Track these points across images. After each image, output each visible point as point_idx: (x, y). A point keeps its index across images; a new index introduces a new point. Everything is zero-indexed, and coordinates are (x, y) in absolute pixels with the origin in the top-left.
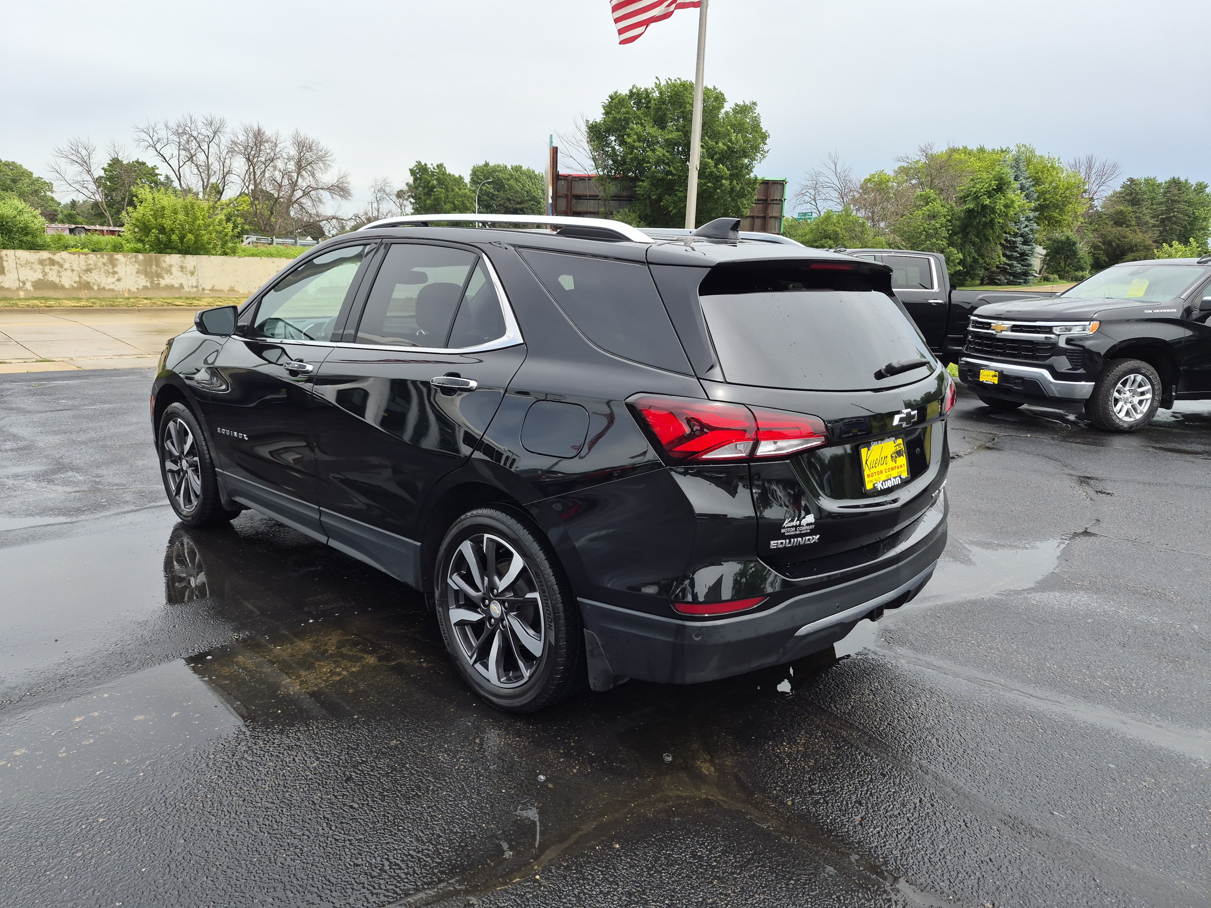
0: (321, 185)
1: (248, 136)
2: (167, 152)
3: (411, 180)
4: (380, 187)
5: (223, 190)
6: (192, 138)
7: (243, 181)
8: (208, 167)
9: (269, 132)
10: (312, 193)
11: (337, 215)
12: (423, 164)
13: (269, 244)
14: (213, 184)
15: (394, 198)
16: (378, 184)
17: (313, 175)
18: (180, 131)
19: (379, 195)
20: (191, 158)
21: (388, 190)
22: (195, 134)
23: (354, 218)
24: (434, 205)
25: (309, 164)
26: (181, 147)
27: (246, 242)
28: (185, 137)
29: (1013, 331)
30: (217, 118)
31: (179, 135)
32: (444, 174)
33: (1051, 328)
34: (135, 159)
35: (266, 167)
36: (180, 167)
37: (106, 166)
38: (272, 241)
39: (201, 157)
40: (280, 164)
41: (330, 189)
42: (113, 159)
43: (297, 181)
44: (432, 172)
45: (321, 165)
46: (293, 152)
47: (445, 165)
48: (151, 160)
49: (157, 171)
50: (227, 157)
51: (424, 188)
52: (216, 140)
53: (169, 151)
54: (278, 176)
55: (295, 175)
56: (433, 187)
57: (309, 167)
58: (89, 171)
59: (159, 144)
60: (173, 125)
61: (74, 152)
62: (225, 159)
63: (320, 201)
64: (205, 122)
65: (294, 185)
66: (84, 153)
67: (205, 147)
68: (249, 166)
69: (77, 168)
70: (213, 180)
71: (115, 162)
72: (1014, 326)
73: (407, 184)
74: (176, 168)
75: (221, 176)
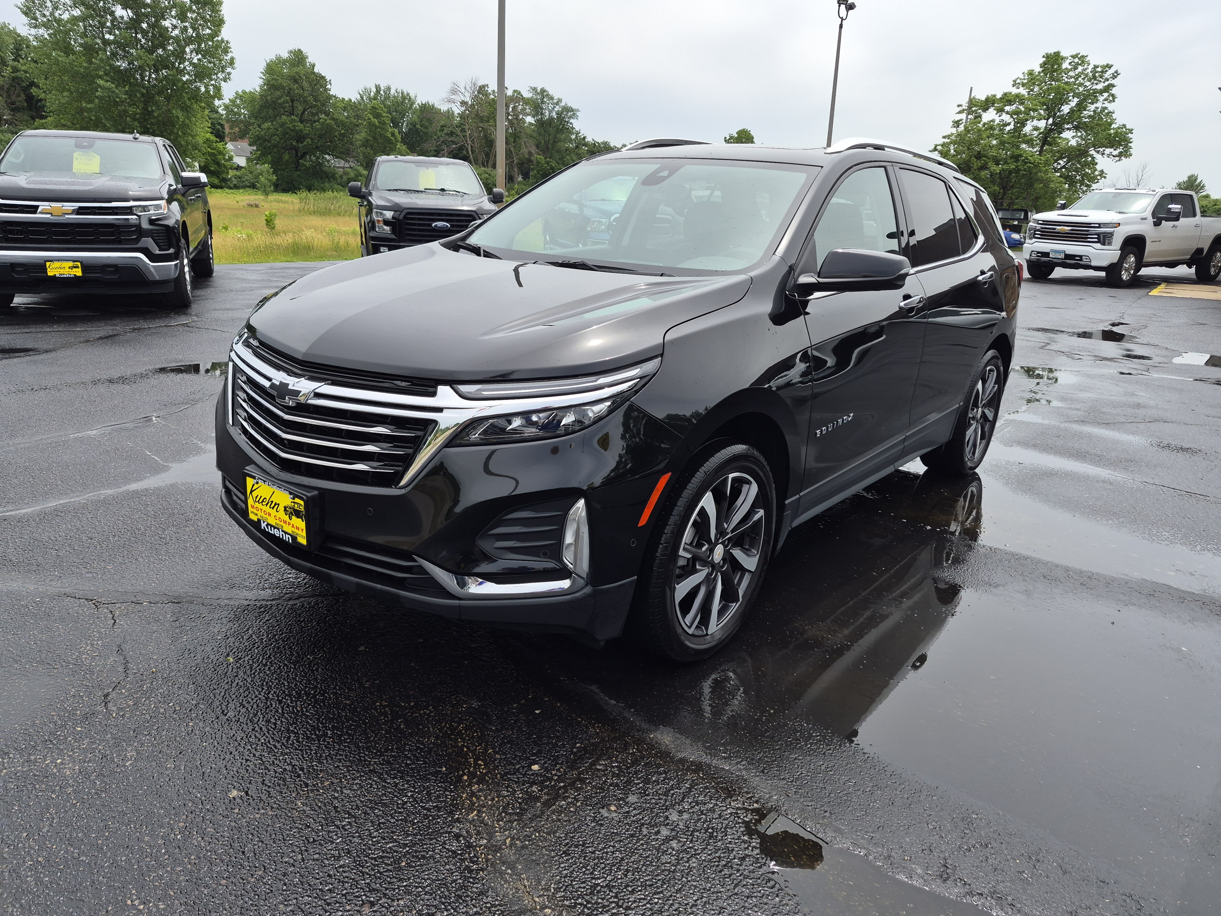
29: (78, 214)
33: (130, 208)
72: (80, 208)
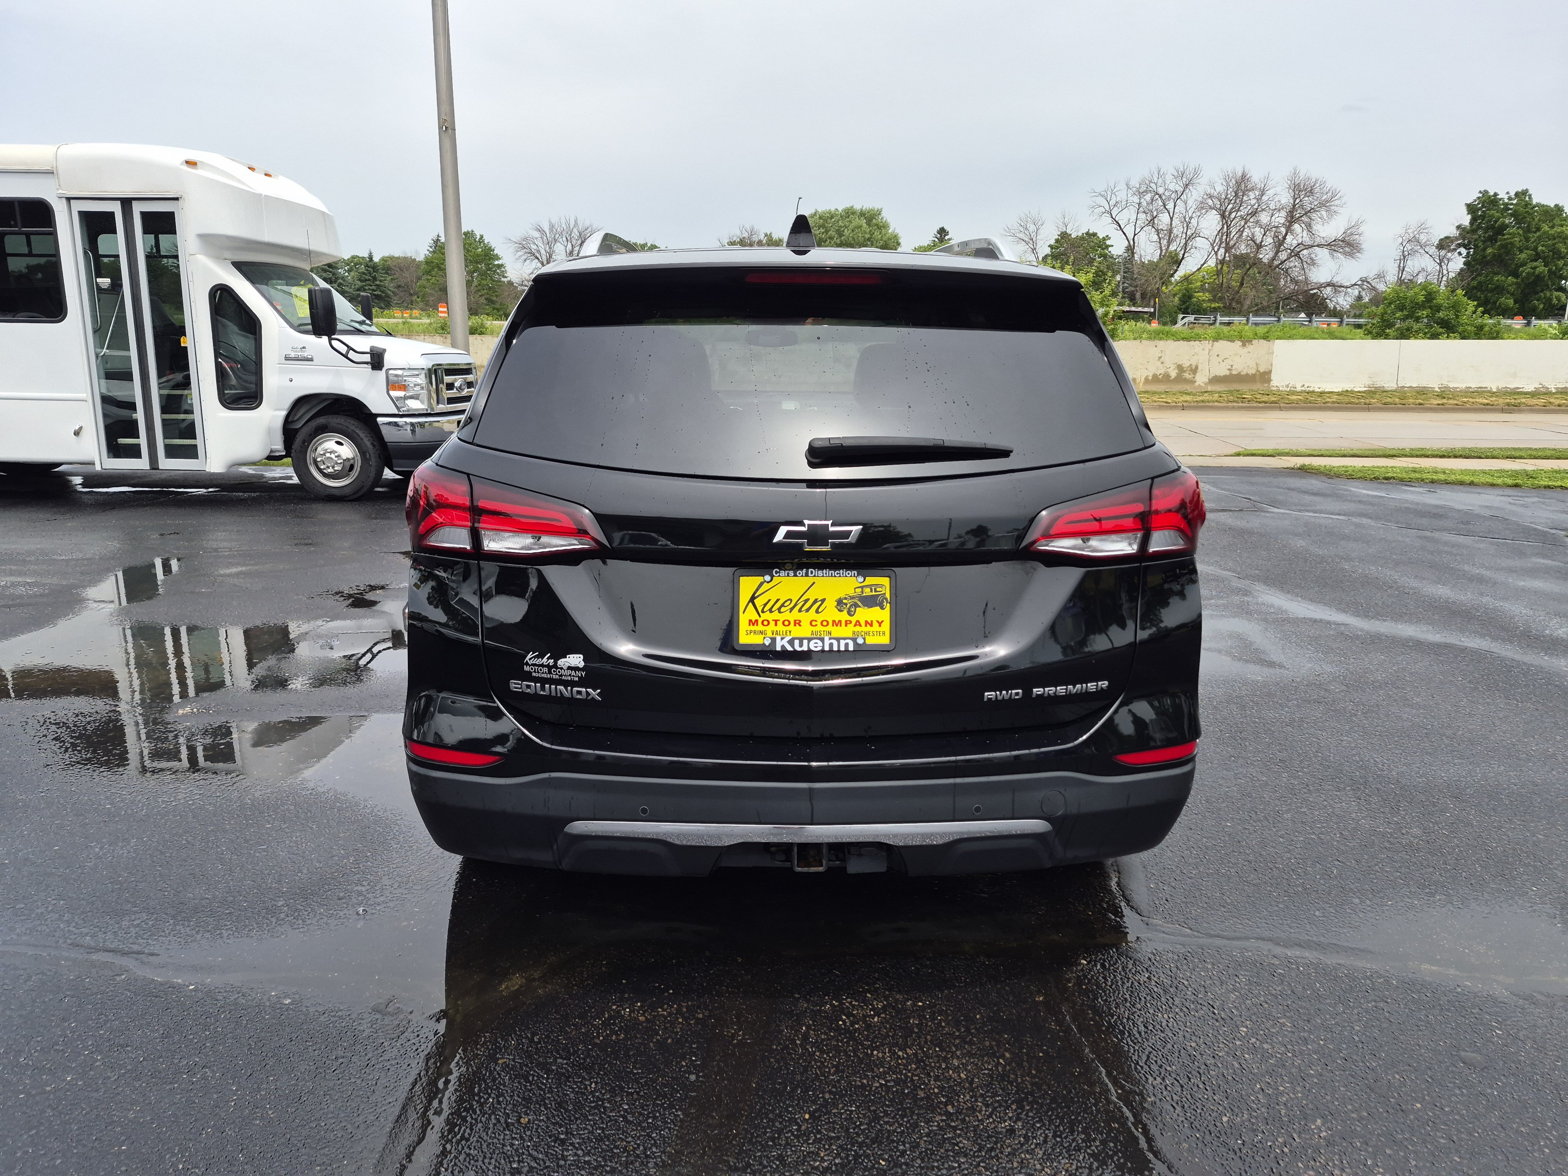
0: (1318, 241)
1: (1228, 185)
2: (1122, 219)
3: (1466, 220)
4: (1412, 235)
5: (1183, 258)
6: (1157, 196)
7: (1212, 245)
8: (1170, 231)
9: (1256, 177)
10: (1305, 252)
11: (1335, 280)
12: (1492, 194)
13: (1211, 324)
14: (1171, 253)
15: (1433, 250)
16: (1410, 231)
17: (1309, 227)
18: (1143, 188)
19: (1409, 247)
20: (1152, 222)
21: (1423, 238)
22: (1161, 190)
23: (1359, 283)
24: (1500, 255)
25: (1306, 214)
26: (1141, 209)
27: (1180, 323)
28: (1148, 197)
30: (1192, 166)
31: (1141, 194)
32: (1527, 204)
34: (1085, 231)
35: (1246, 223)
36: (1135, 235)
37: (1052, 242)
38: (1215, 320)
39: (1164, 219)
40: (1264, 218)
41: (1332, 246)
42: (1062, 233)
43: (1284, 238)
44: (1506, 205)
45: (1324, 213)
46: (1286, 198)
47: (1530, 192)
48: (1103, 228)
49: (1108, 242)
50: (1194, 215)
51: (1486, 230)
52: (1184, 197)
53: (1126, 216)
54: (1258, 233)
55: (1283, 230)
56: (1504, 227)
57: (1304, 219)
58: (1034, 250)
59: (1116, 208)
60: (1135, 183)
61: (1022, 229)
62: (1191, 218)
63: (1313, 263)
64: (1176, 174)
65: (1279, 244)
66: (1032, 228)
67: (1170, 206)
68: (1223, 225)
69: (1023, 247)
70: (1172, 248)
71: (1064, 235)
73: (1458, 227)
74: (1131, 237)
75: (1183, 241)
